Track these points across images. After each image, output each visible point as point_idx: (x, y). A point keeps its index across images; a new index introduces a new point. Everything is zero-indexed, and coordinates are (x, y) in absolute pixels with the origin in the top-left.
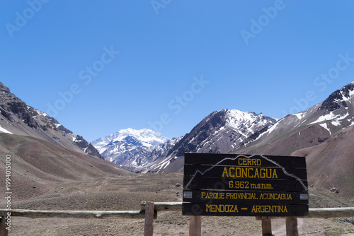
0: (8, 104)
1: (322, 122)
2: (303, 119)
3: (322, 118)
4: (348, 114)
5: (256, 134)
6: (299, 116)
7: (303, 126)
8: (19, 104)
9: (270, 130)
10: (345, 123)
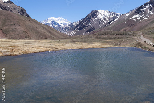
0: (20, 10)
1: (134, 18)
2: (128, 16)
3: (134, 16)
4: (143, 15)
5: (110, 22)
6: (127, 15)
7: (128, 19)
8: (24, 10)
9: (116, 20)
10: (142, 18)
